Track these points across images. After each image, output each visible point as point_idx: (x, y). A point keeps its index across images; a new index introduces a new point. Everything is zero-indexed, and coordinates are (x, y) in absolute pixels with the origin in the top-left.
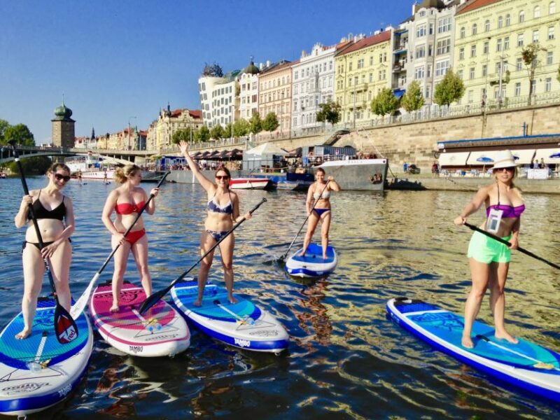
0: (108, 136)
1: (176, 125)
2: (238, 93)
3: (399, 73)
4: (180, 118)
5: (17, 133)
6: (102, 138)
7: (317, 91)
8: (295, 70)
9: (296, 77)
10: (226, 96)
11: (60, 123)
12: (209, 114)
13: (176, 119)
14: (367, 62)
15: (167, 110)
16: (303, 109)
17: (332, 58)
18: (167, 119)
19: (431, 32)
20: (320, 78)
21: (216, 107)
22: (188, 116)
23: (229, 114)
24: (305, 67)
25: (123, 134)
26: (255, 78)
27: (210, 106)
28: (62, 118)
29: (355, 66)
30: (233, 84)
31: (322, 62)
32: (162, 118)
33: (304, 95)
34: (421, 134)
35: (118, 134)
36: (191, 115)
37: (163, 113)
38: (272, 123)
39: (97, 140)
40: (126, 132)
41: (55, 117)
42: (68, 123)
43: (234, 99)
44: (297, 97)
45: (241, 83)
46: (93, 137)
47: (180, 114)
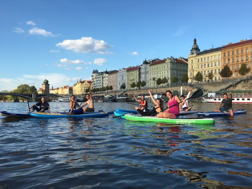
0: (58, 89)
1: (83, 85)
2: (103, 78)
3: (140, 77)
4: (85, 83)
5: (32, 89)
6: (56, 89)
7: (123, 80)
8: (117, 74)
9: (118, 76)
10: (100, 79)
11: (45, 85)
12: (95, 84)
13: (83, 84)
14: (133, 74)
15: (80, 81)
16: (120, 84)
17: (126, 72)
18: (80, 84)
19: (145, 69)
20: (123, 77)
21: (97, 85)
22: (87, 83)
23: (100, 84)
24: (120, 73)
25: (64, 88)
26: (107, 75)
27: (95, 82)
28: (46, 83)
29: (131, 74)
30: (101, 76)
31: (124, 73)
32: (78, 83)
33: (120, 80)
34: (138, 92)
35: (62, 88)
36: (88, 82)
37: (79, 82)
38: (111, 88)
39: (54, 90)
40: (65, 87)
41: (43, 83)
42: (47, 85)
43: (102, 80)
44: (118, 80)
45: (104, 76)
46: (52, 89)
47: (84, 82)
